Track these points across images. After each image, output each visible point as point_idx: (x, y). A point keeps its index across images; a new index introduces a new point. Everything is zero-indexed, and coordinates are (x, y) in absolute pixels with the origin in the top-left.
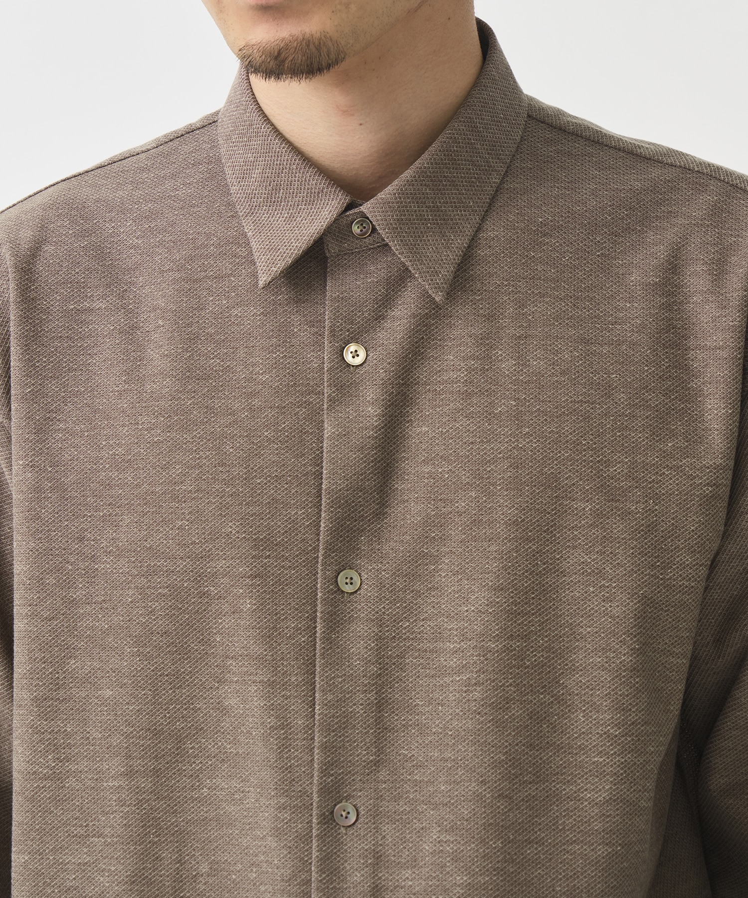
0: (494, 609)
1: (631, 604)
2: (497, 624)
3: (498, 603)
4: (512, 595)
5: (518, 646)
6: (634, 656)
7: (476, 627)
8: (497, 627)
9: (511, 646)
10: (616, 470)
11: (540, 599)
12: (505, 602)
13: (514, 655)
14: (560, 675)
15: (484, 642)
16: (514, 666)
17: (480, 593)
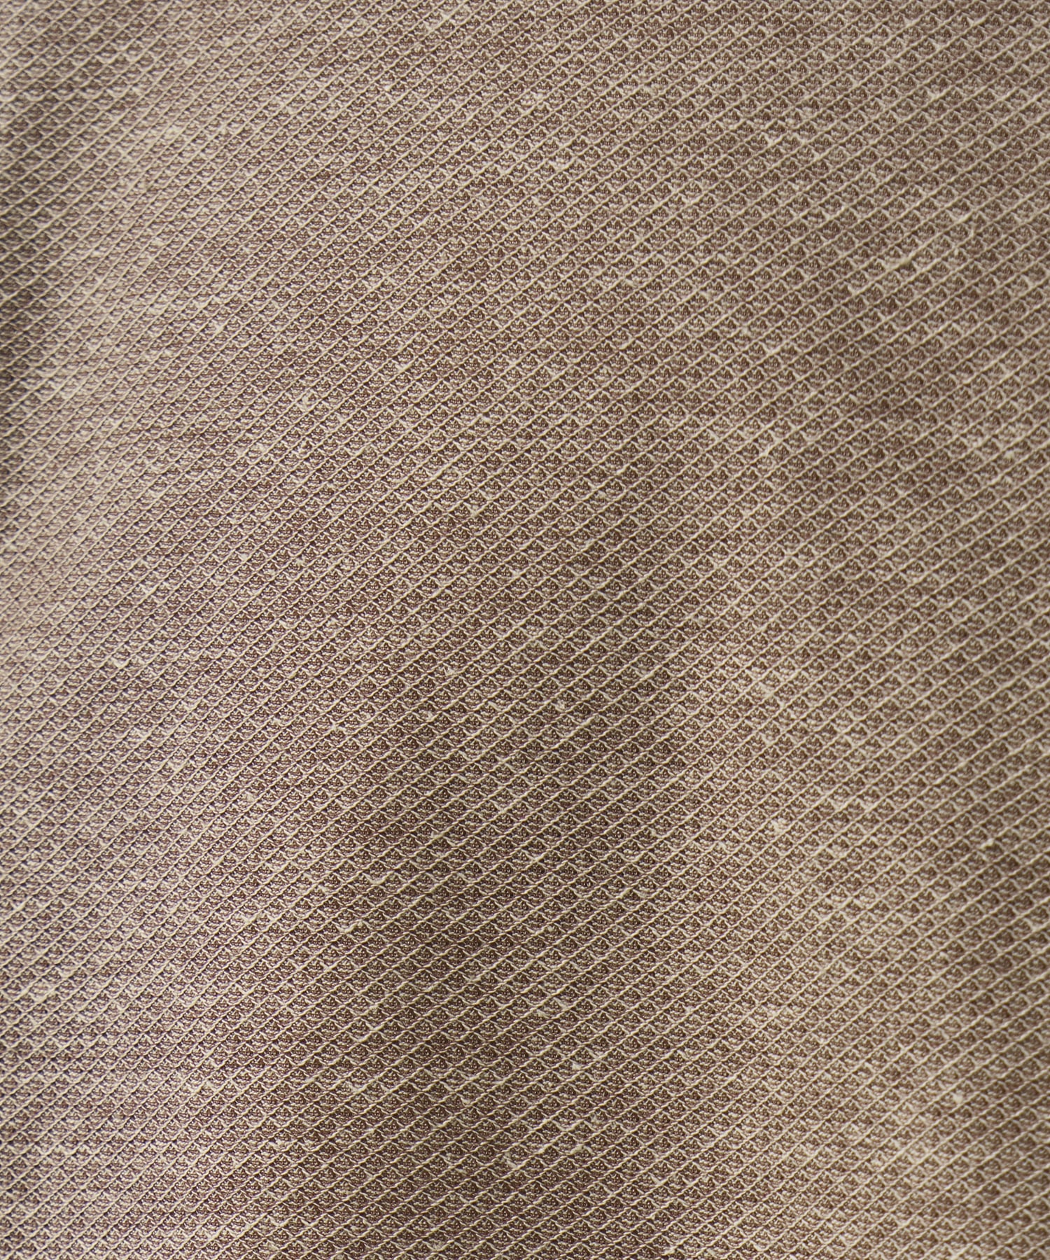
0: (359, 923)
1: (940, 898)
2: (375, 992)
3: (379, 893)
4: (440, 856)
5: (471, 1091)
6: (944, 1140)
7: (284, 1004)
8: (374, 1006)
9: (439, 1090)
10: (909, 267)
11: (569, 873)
12: (411, 892)
13: (453, 1129)
14: (663, 1218)
15: (319, 1073)
16: (453, 1182)
17: (302, 850)
